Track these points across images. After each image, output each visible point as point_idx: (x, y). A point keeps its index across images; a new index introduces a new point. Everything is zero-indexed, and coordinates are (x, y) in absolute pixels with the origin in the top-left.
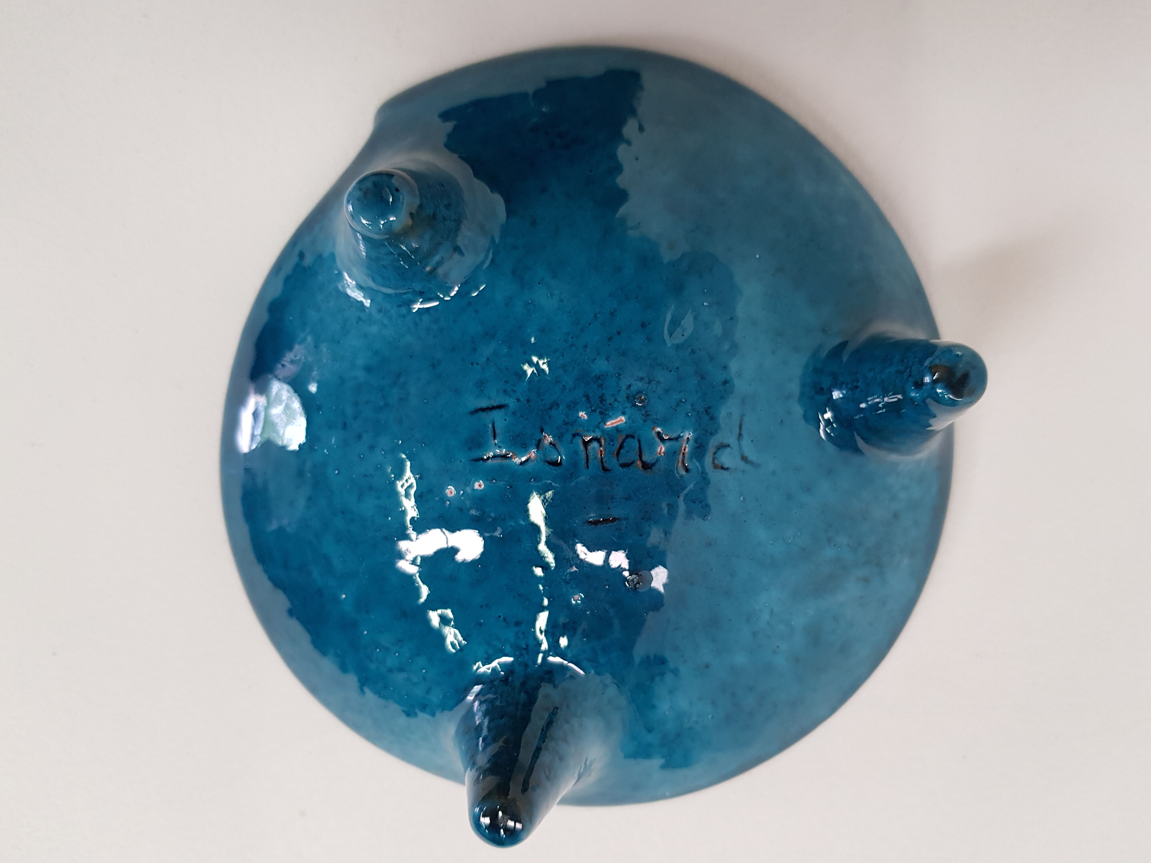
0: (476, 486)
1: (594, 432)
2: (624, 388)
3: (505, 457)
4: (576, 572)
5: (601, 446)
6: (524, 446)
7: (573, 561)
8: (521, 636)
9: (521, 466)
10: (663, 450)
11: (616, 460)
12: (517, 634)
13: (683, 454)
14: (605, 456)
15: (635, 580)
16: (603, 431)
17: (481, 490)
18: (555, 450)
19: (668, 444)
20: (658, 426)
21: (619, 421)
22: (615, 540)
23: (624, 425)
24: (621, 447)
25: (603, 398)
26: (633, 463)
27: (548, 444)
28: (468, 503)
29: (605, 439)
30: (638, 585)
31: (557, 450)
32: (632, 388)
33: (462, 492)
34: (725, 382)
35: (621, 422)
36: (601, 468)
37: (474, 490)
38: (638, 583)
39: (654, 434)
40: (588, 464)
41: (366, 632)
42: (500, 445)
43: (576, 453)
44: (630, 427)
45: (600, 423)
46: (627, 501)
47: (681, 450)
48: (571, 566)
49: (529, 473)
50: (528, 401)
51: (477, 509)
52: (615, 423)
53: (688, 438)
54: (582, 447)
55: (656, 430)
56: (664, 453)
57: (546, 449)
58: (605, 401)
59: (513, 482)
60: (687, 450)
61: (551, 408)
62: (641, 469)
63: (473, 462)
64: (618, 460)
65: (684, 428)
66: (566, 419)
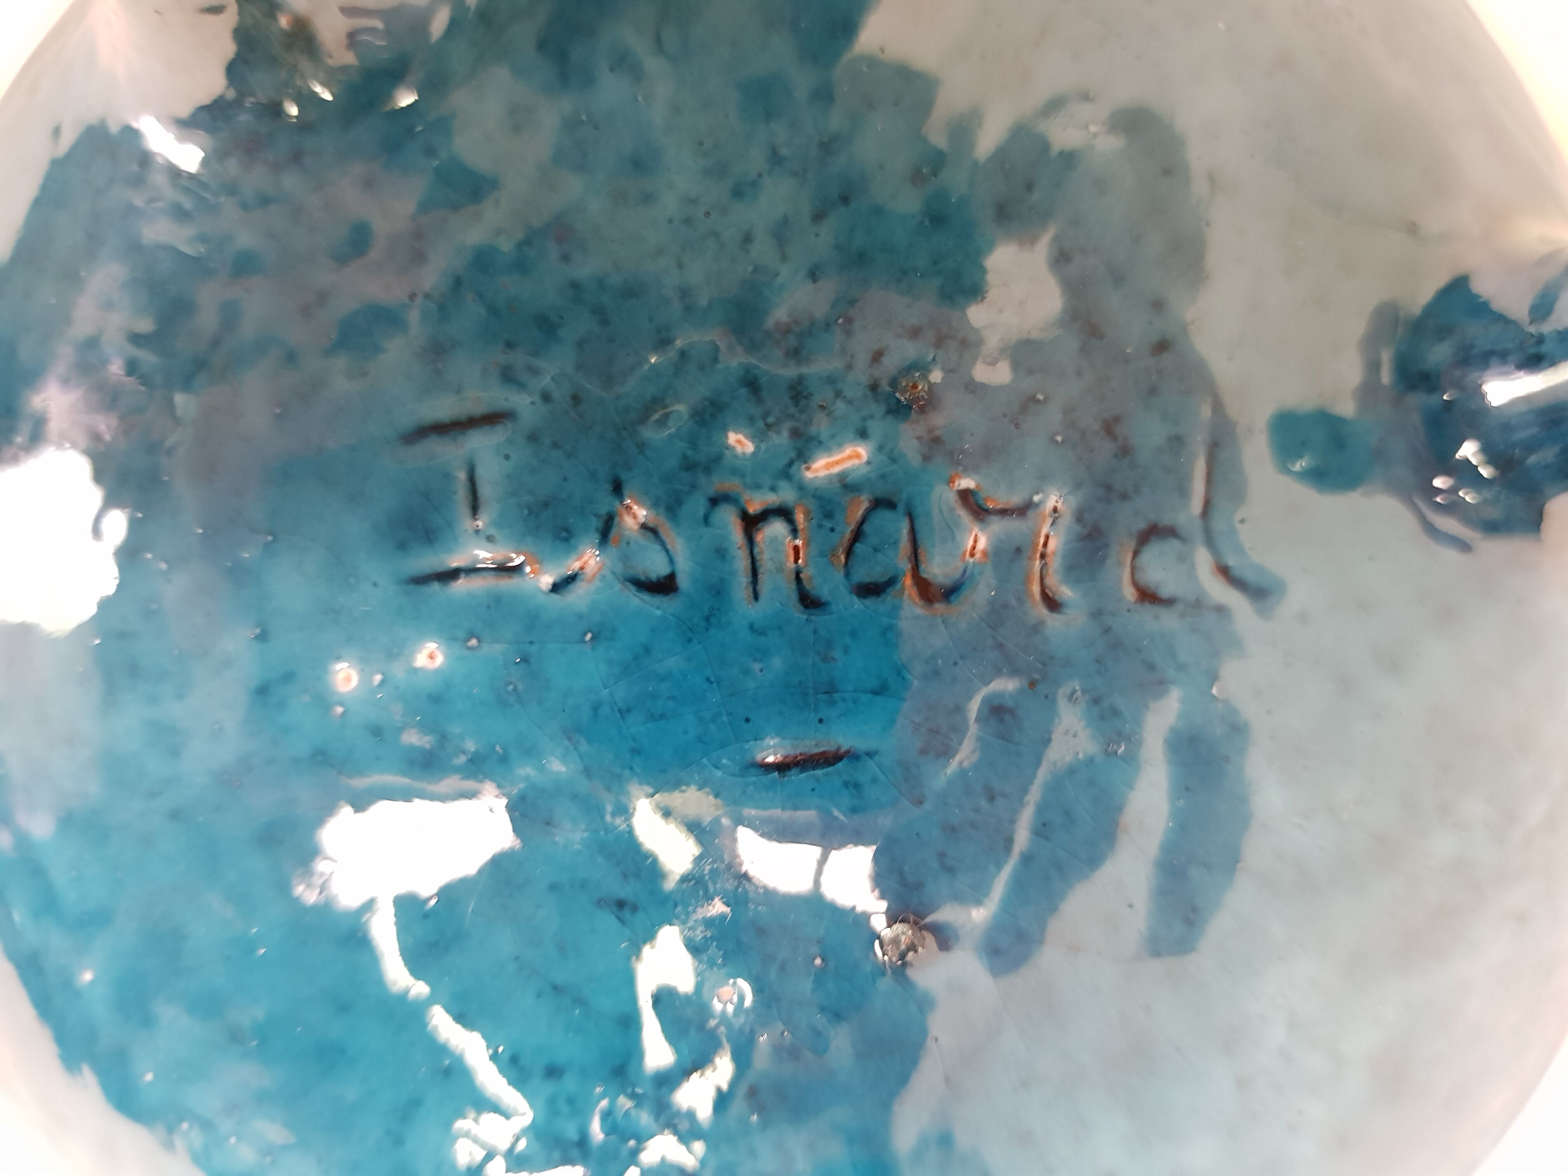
0: (421, 660)
1: (773, 489)
2: (862, 359)
3: (504, 569)
4: (723, 917)
5: (795, 532)
6: (564, 534)
7: (715, 883)
8: (565, 1109)
9: (555, 597)
10: (982, 544)
11: (841, 574)
12: (552, 1102)
13: (1043, 556)
14: (806, 561)
15: (903, 938)
16: (801, 488)
17: (437, 672)
18: (658, 547)
19: (998, 526)
20: (967, 471)
21: (850, 457)
22: (842, 817)
23: (866, 469)
24: (858, 535)
25: (799, 388)
26: (891, 582)
27: (636, 527)
28: (397, 709)
29: (807, 513)
30: (911, 954)
31: (663, 545)
32: (885, 360)
33: (378, 678)
34: (1162, 347)
35: (856, 462)
36: (794, 596)
37: (415, 671)
38: (912, 947)
39: (951, 497)
40: (758, 587)
41: (149, 1077)
42: (492, 531)
43: (721, 553)
44: (883, 476)
45: (791, 464)
46: (879, 699)
47: (1037, 545)
48: (709, 898)
49: (580, 617)
50: (576, 399)
51: (424, 727)
52: (837, 463)
53: (1055, 510)
54: (737, 535)
55: (959, 485)
56: (985, 553)
57: (628, 543)
58: (806, 398)
59: (531, 643)
60: (1052, 544)
61: (644, 419)
62: (917, 600)
63: (412, 587)
64: (847, 575)
65: (1043, 479)
66: (690, 453)
